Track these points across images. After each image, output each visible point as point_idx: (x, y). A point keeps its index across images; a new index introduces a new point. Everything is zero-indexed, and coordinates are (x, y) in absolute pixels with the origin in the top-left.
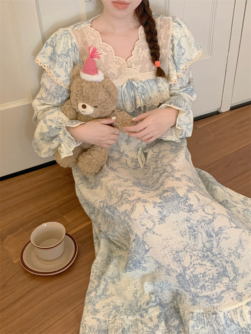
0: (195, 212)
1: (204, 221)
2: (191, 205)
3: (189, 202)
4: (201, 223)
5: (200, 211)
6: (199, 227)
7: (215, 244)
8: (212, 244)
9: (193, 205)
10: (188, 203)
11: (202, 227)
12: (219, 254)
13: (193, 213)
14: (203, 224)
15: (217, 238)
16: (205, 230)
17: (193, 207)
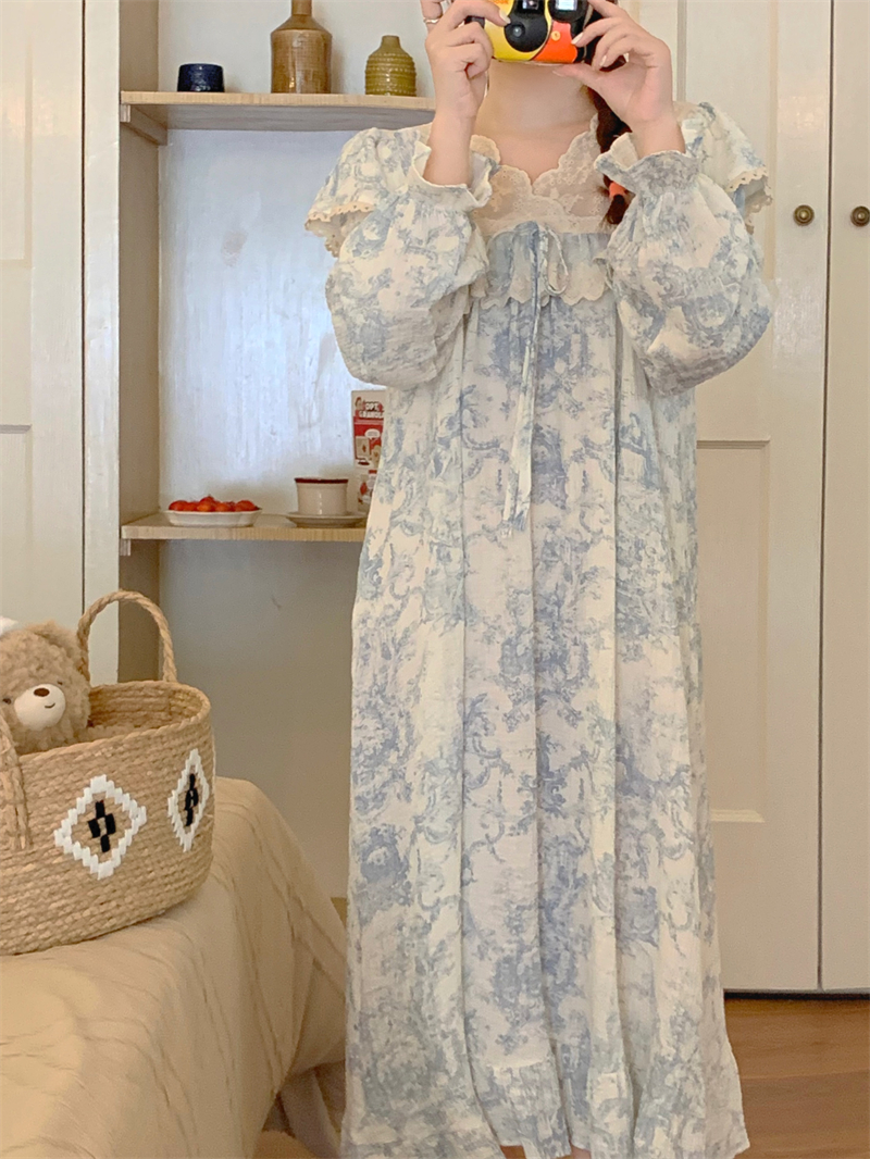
0: (560, 819)
1: (568, 843)
2: (561, 800)
3: (562, 792)
4: (560, 844)
5: (571, 820)
6: (553, 850)
7: (565, 900)
8: (559, 900)
9: (564, 801)
10: (558, 790)
11: (558, 855)
12: (563, 924)
13: (556, 816)
14: (562, 847)
15: (574, 892)
16: (559, 862)
17: (563, 805)
